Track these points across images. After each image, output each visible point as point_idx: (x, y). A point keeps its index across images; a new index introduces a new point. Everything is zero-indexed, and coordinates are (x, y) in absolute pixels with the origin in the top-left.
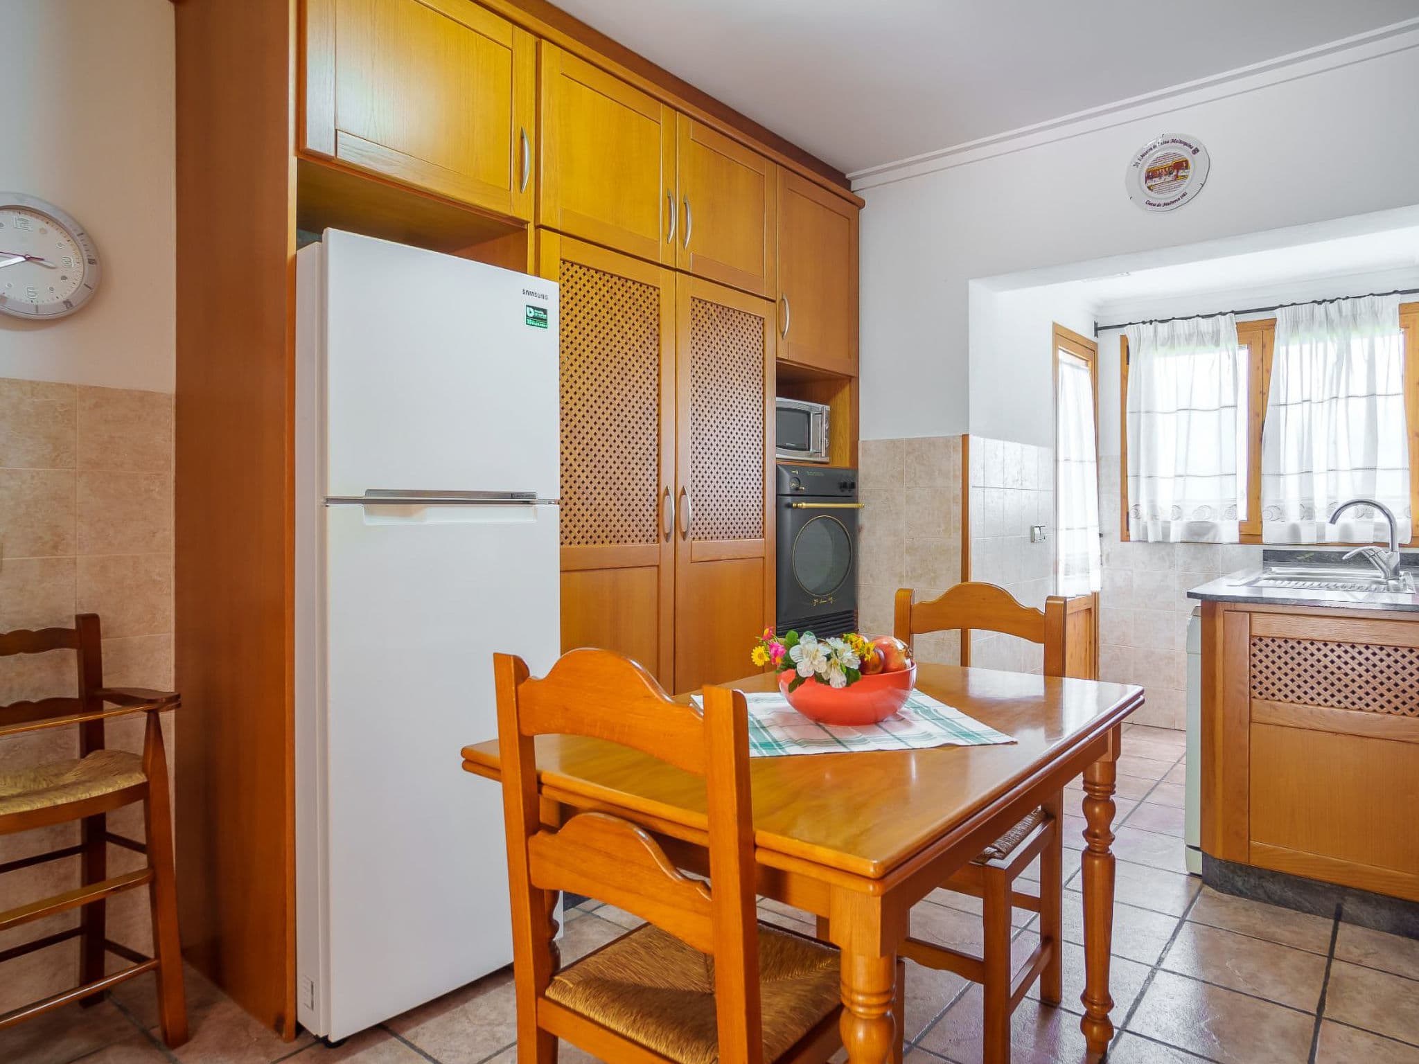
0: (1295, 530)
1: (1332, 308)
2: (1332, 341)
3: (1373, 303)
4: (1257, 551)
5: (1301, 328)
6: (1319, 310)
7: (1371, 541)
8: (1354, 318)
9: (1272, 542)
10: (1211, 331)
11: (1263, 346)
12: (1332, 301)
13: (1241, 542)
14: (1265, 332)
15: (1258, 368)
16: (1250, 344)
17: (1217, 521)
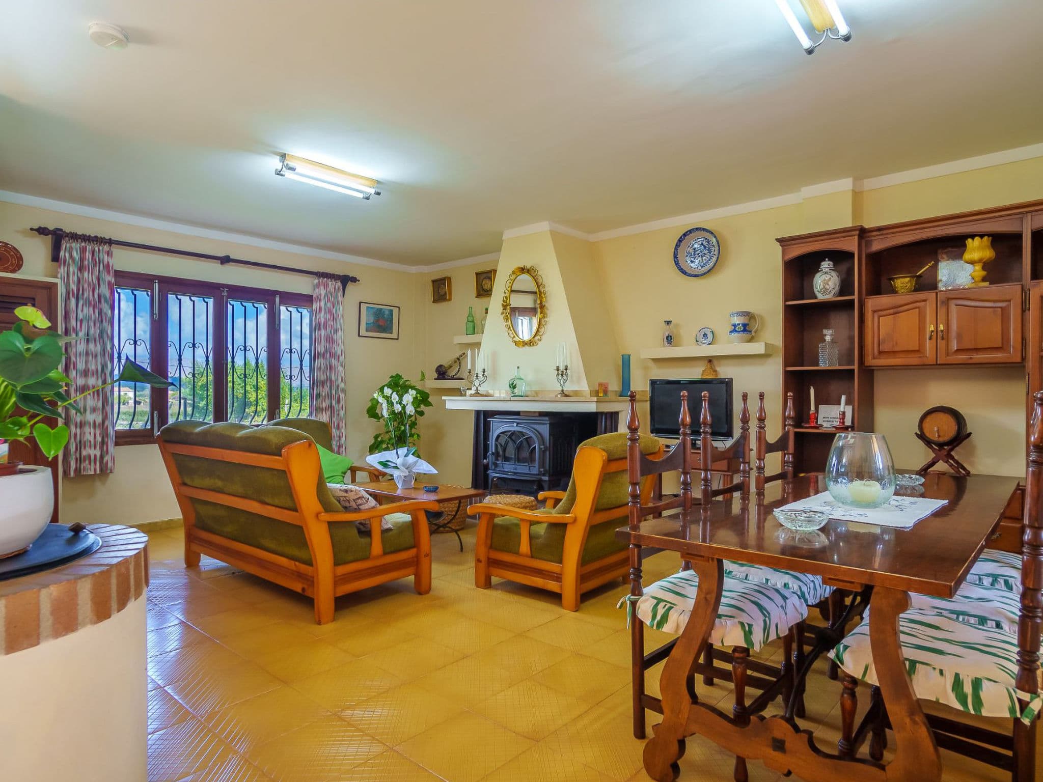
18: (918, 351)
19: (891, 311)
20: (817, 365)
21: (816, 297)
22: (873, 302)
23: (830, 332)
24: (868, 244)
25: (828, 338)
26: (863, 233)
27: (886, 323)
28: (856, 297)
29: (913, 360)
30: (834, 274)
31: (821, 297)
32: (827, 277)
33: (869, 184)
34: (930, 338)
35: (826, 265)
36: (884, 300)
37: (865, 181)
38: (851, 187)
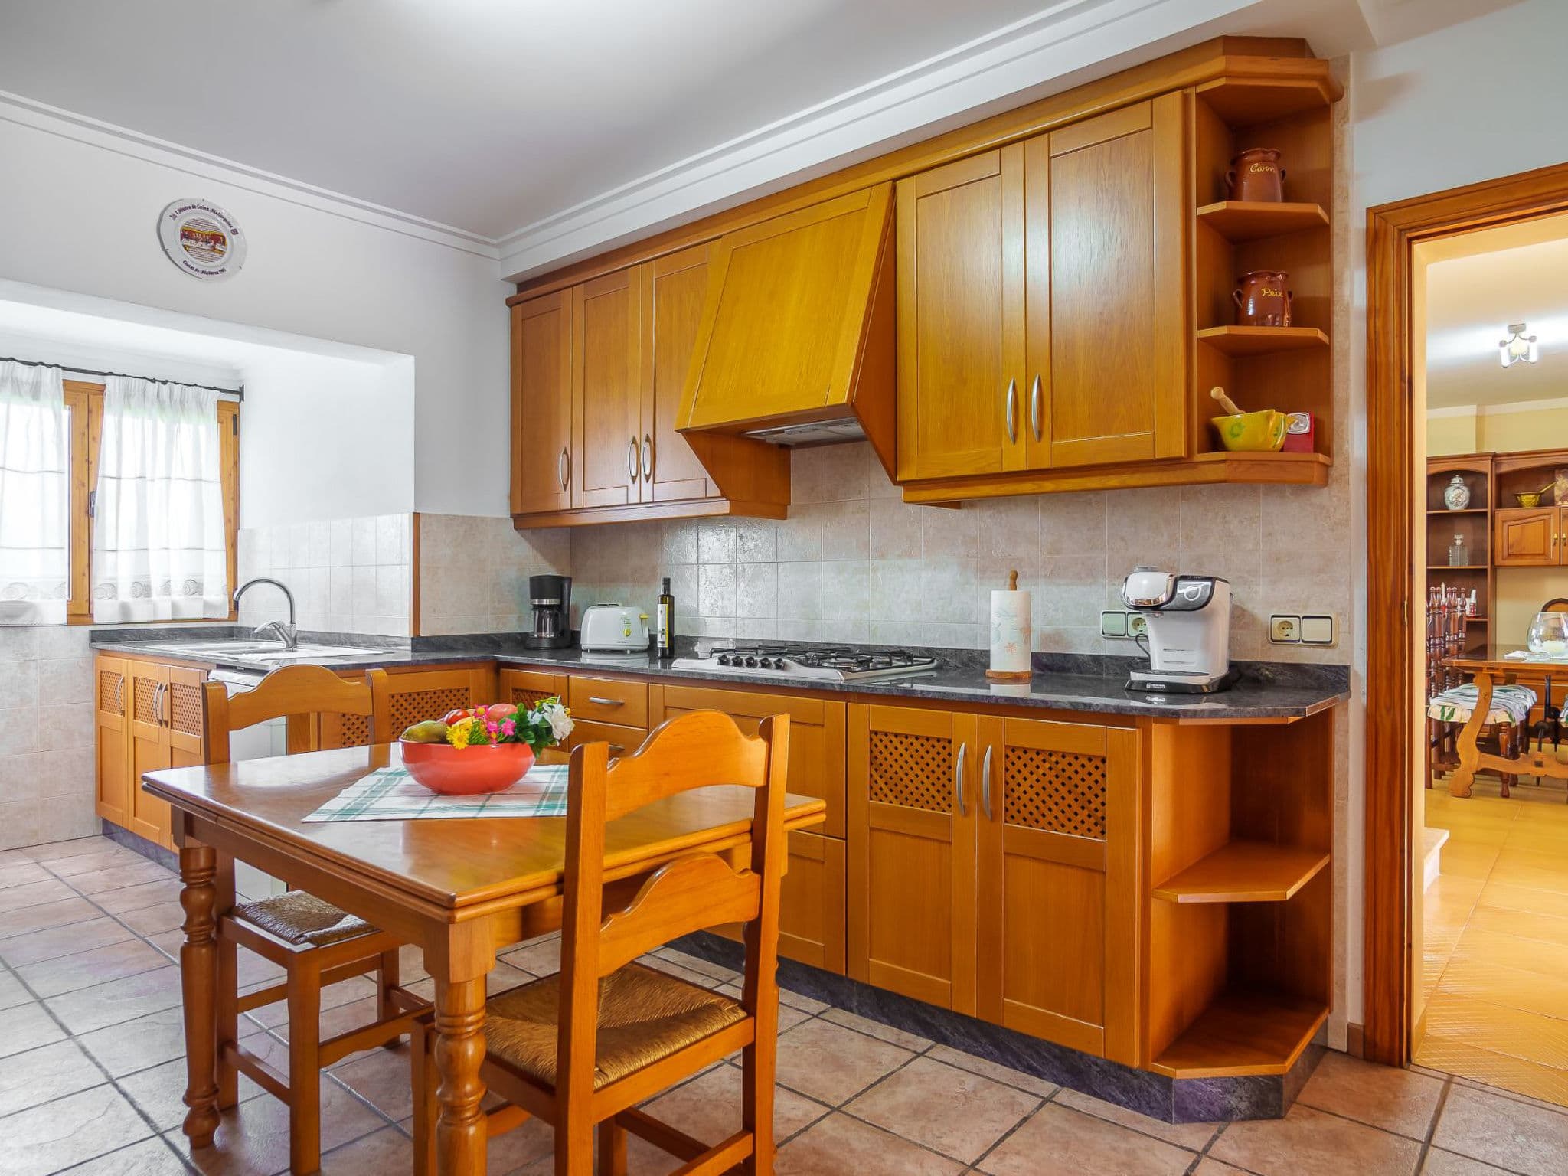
0: (125, 609)
1: (165, 388)
2: (163, 420)
3: (198, 394)
4: (83, 632)
5: (133, 401)
6: (152, 388)
7: (201, 616)
8: (182, 403)
9: (106, 621)
10: (30, 381)
11: (89, 411)
12: (164, 383)
13: (70, 623)
14: (91, 396)
15: (84, 434)
16: (73, 406)
17: (37, 600)
18: (1543, 554)
19: (1520, 522)
20: (1448, 564)
21: (1446, 508)
22: (1501, 514)
23: (1461, 537)
24: (1498, 465)
25: (1458, 542)
26: (1495, 457)
27: (1515, 532)
28: (1489, 510)
29: (1540, 561)
30: (1465, 489)
31: (1453, 508)
32: (1457, 491)
33: (1491, 410)
34: (1555, 544)
35: (1457, 480)
36: (1513, 512)
37: (1487, 407)
38: (1475, 413)
